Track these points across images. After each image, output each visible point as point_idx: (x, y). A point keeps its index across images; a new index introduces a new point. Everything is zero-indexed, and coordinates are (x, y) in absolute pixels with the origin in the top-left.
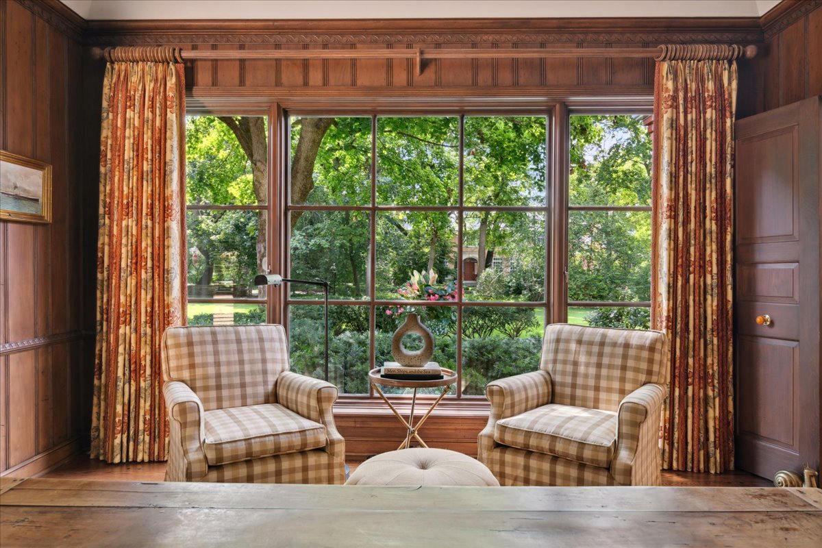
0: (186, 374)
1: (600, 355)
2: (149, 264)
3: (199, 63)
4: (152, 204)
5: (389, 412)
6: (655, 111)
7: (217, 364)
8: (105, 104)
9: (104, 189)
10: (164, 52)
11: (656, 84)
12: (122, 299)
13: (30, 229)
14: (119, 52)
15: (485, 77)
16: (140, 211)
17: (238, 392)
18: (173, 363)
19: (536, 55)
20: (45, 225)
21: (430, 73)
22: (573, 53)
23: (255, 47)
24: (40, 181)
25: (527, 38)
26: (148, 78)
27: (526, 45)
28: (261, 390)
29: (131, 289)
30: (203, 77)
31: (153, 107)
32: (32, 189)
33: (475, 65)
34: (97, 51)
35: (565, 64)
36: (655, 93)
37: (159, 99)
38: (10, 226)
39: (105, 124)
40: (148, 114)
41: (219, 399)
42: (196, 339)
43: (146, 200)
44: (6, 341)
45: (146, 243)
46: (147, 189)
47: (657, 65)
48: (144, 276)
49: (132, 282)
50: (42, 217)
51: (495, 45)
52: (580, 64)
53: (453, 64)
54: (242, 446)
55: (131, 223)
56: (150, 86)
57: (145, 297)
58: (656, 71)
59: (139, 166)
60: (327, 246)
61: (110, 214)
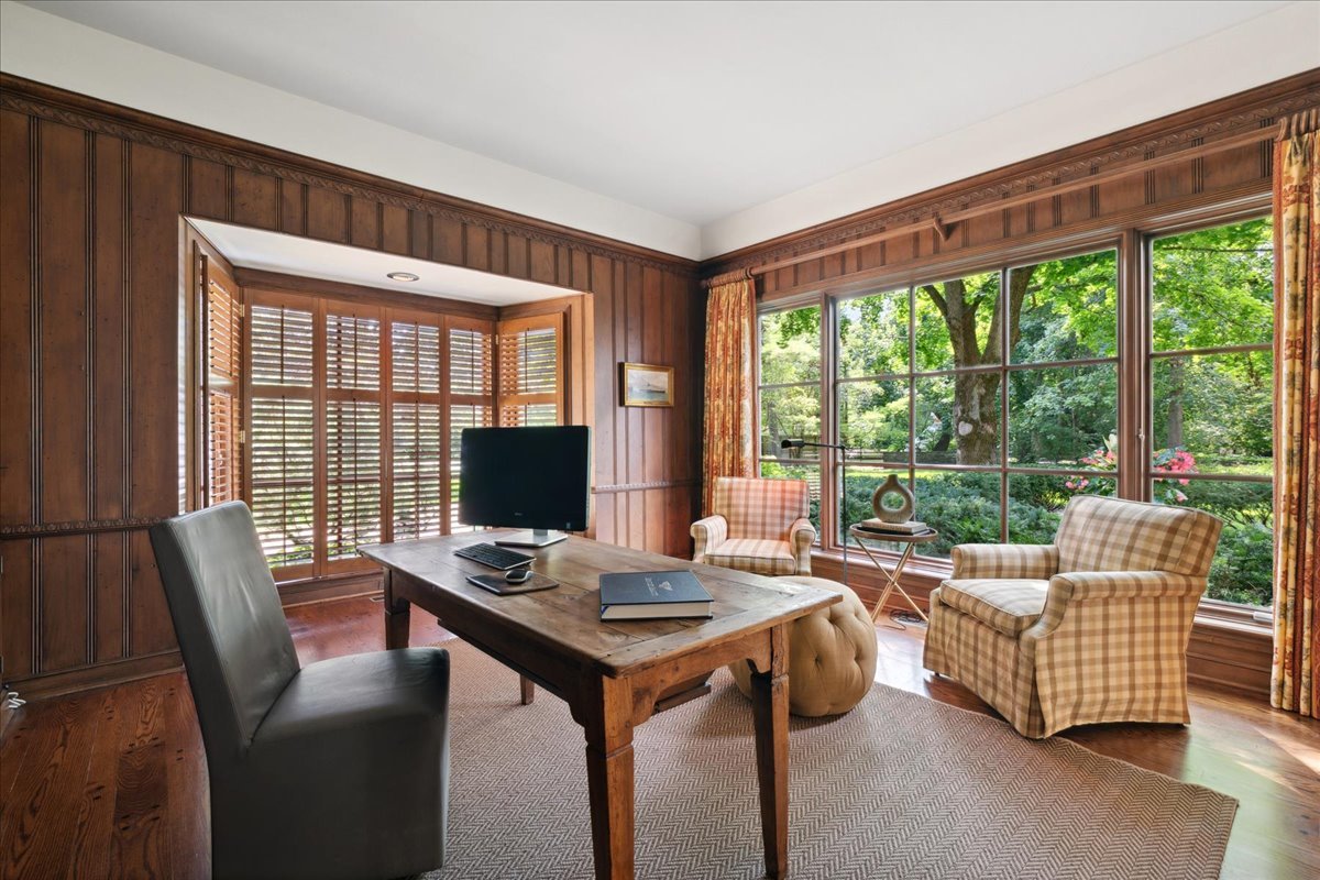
0: (725, 511)
1: (1108, 532)
2: (731, 432)
3: (767, 275)
4: (733, 388)
5: (872, 563)
6: (1275, 211)
7: (747, 506)
8: (708, 319)
9: (707, 379)
10: (740, 273)
11: (1275, 175)
12: (715, 457)
13: (660, 410)
14: (715, 281)
15: (1018, 225)
16: (725, 393)
17: (759, 528)
18: (718, 503)
19: (1086, 185)
20: (670, 407)
21: (957, 237)
22: (1137, 168)
23: (805, 252)
24: (667, 379)
25: (1072, 168)
26: (731, 295)
27: (1070, 177)
28: (777, 530)
29: (720, 451)
30: (770, 285)
31: (733, 316)
32: (660, 385)
33: (1007, 215)
34: (704, 282)
35: (1127, 184)
36: (1275, 186)
37: (737, 309)
38: (646, 410)
39: (708, 333)
40: (730, 322)
41: (745, 532)
42: (734, 486)
43: (729, 386)
44: (644, 482)
45: (729, 417)
46: (729, 376)
47: (1276, 147)
48: (727, 441)
49: (721, 445)
50: (668, 403)
51: (1031, 188)
52: (1149, 179)
53: (981, 220)
54: (728, 560)
55: (721, 403)
56: (732, 300)
57: (729, 456)
58: (1275, 156)
59: (725, 361)
60: (1090, 404)
61: (710, 396)
